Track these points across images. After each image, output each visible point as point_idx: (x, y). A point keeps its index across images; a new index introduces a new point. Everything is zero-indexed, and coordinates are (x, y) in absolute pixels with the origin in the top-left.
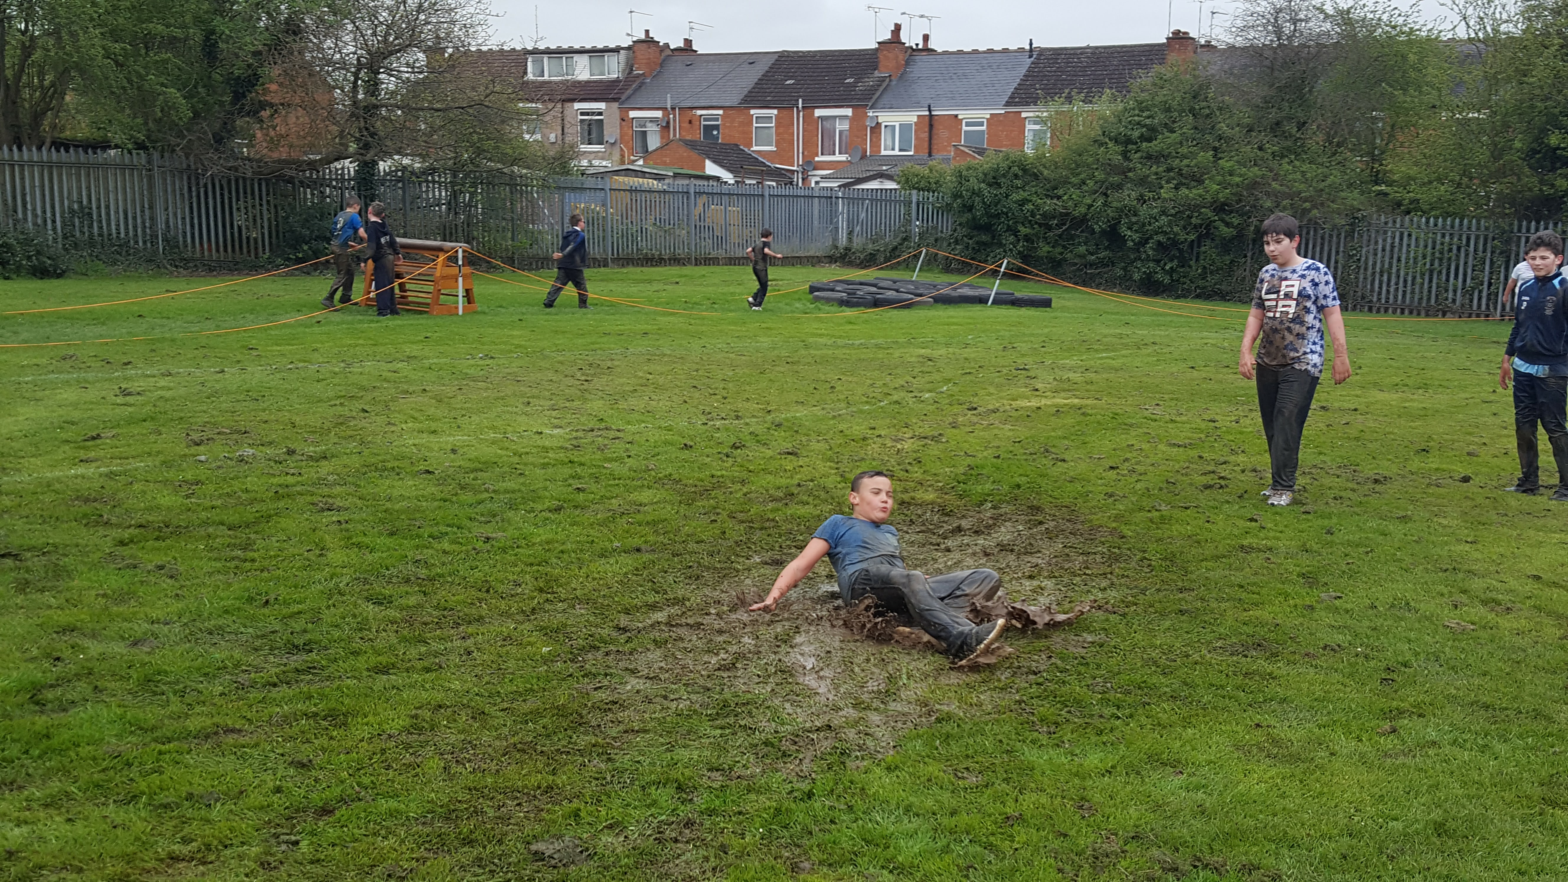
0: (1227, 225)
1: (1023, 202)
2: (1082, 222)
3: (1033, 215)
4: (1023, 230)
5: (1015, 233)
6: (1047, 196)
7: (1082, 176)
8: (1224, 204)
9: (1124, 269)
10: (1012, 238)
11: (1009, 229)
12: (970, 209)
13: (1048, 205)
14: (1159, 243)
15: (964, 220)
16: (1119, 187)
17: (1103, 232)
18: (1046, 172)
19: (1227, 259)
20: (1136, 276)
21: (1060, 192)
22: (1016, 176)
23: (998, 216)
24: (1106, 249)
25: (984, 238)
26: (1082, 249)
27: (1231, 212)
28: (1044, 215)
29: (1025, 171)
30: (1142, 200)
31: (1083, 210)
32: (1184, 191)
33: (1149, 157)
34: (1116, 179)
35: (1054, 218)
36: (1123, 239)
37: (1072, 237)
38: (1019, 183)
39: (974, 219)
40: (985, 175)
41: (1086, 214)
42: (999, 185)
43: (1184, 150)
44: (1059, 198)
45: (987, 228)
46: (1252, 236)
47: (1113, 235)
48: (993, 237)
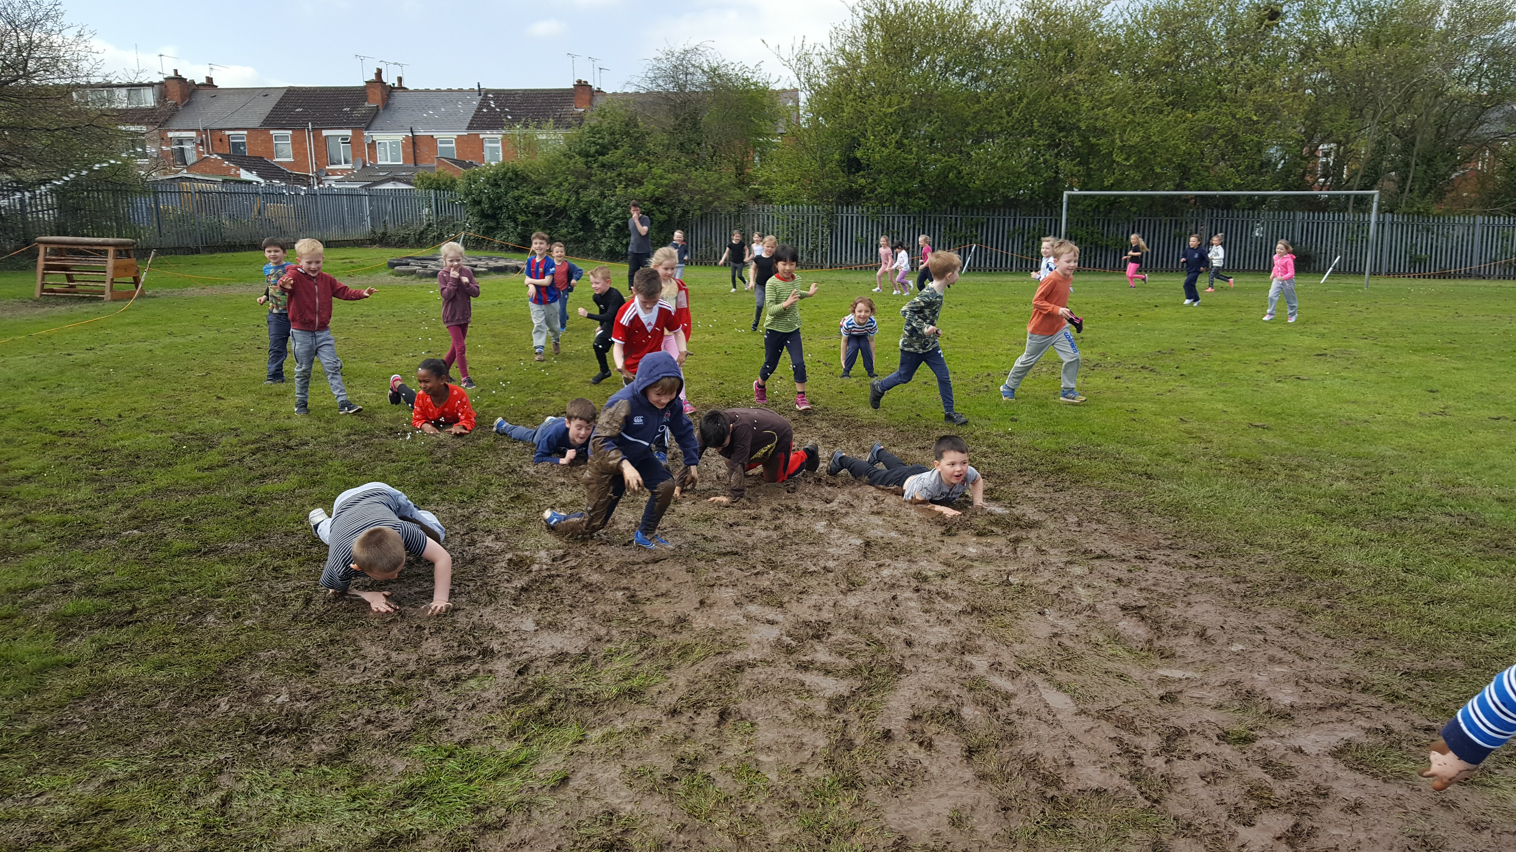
0: (661, 212)
1: (517, 199)
2: (562, 212)
3: (527, 207)
4: (521, 218)
5: (515, 221)
6: (536, 194)
7: (560, 179)
8: (658, 199)
9: (594, 243)
10: (512, 224)
11: (509, 217)
12: (479, 203)
13: (537, 200)
14: (618, 226)
15: (475, 211)
16: (585, 187)
17: (578, 219)
18: (533, 177)
19: (663, 235)
20: (604, 249)
21: (545, 191)
22: (511, 180)
23: (500, 208)
24: (580, 230)
25: (492, 224)
26: (564, 231)
27: (662, 204)
28: (535, 207)
29: (516, 175)
30: (603, 195)
31: (563, 203)
32: (630, 190)
33: (603, 165)
34: (583, 181)
35: (542, 208)
36: (592, 224)
37: (556, 223)
38: (514, 184)
39: (483, 210)
40: (488, 178)
41: (565, 207)
42: (500, 186)
43: (627, 162)
44: (543, 194)
45: (493, 217)
46: (677, 220)
47: (584, 220)
48: (498, 224)
